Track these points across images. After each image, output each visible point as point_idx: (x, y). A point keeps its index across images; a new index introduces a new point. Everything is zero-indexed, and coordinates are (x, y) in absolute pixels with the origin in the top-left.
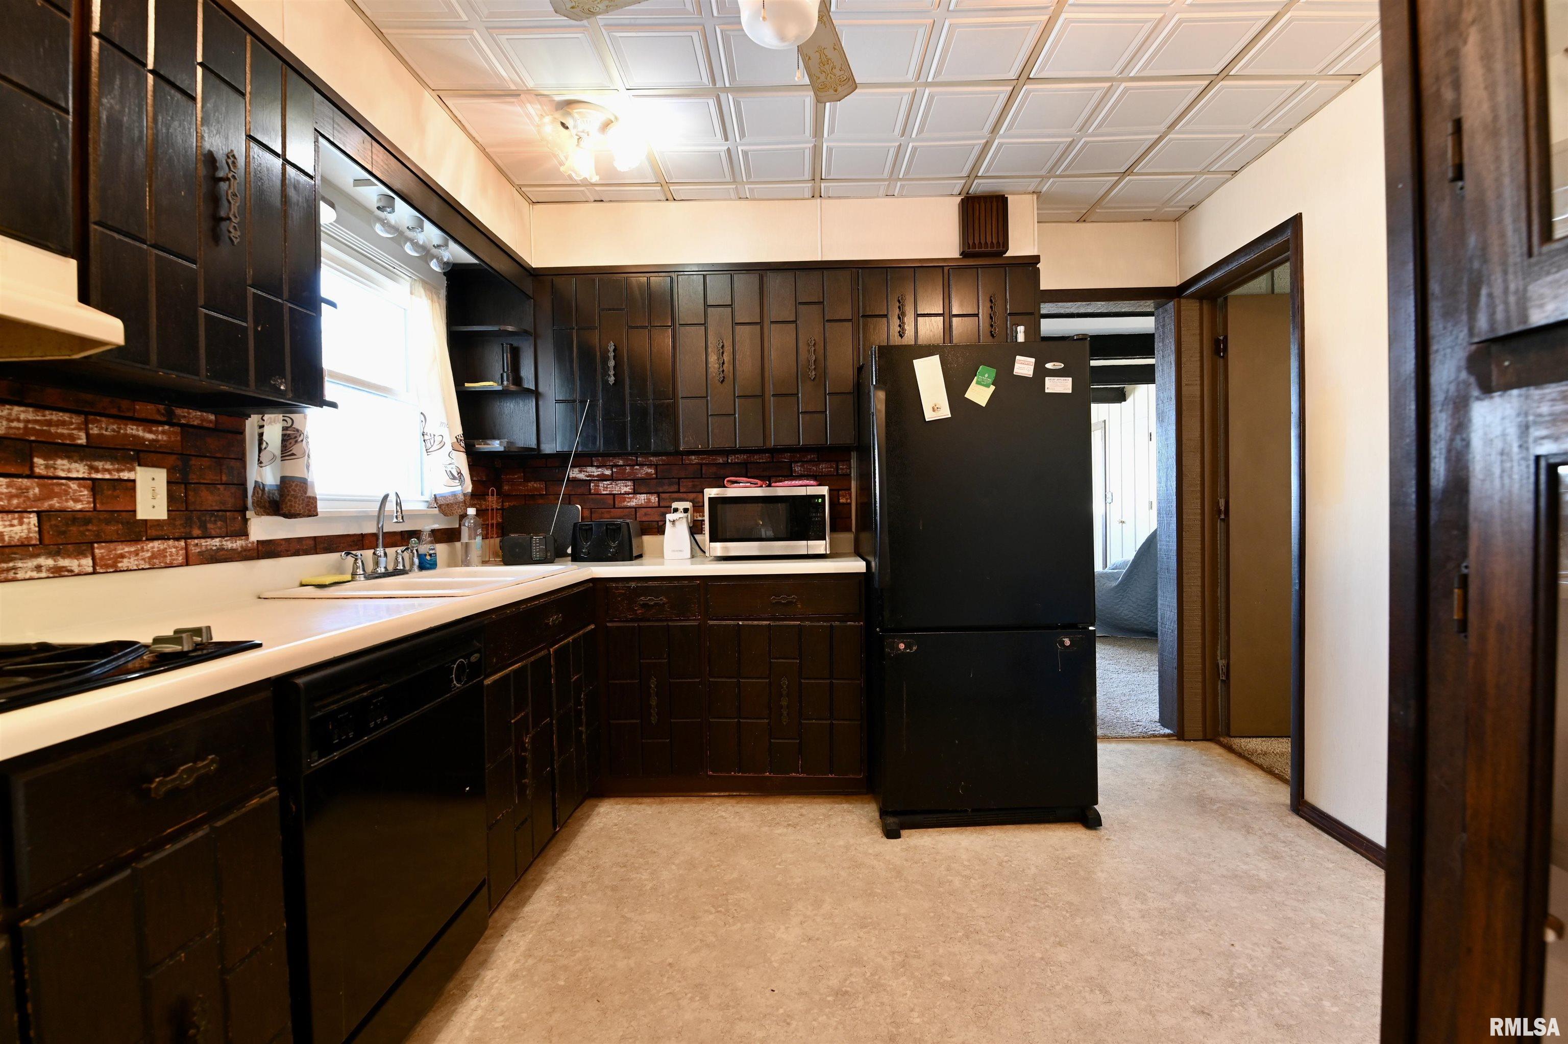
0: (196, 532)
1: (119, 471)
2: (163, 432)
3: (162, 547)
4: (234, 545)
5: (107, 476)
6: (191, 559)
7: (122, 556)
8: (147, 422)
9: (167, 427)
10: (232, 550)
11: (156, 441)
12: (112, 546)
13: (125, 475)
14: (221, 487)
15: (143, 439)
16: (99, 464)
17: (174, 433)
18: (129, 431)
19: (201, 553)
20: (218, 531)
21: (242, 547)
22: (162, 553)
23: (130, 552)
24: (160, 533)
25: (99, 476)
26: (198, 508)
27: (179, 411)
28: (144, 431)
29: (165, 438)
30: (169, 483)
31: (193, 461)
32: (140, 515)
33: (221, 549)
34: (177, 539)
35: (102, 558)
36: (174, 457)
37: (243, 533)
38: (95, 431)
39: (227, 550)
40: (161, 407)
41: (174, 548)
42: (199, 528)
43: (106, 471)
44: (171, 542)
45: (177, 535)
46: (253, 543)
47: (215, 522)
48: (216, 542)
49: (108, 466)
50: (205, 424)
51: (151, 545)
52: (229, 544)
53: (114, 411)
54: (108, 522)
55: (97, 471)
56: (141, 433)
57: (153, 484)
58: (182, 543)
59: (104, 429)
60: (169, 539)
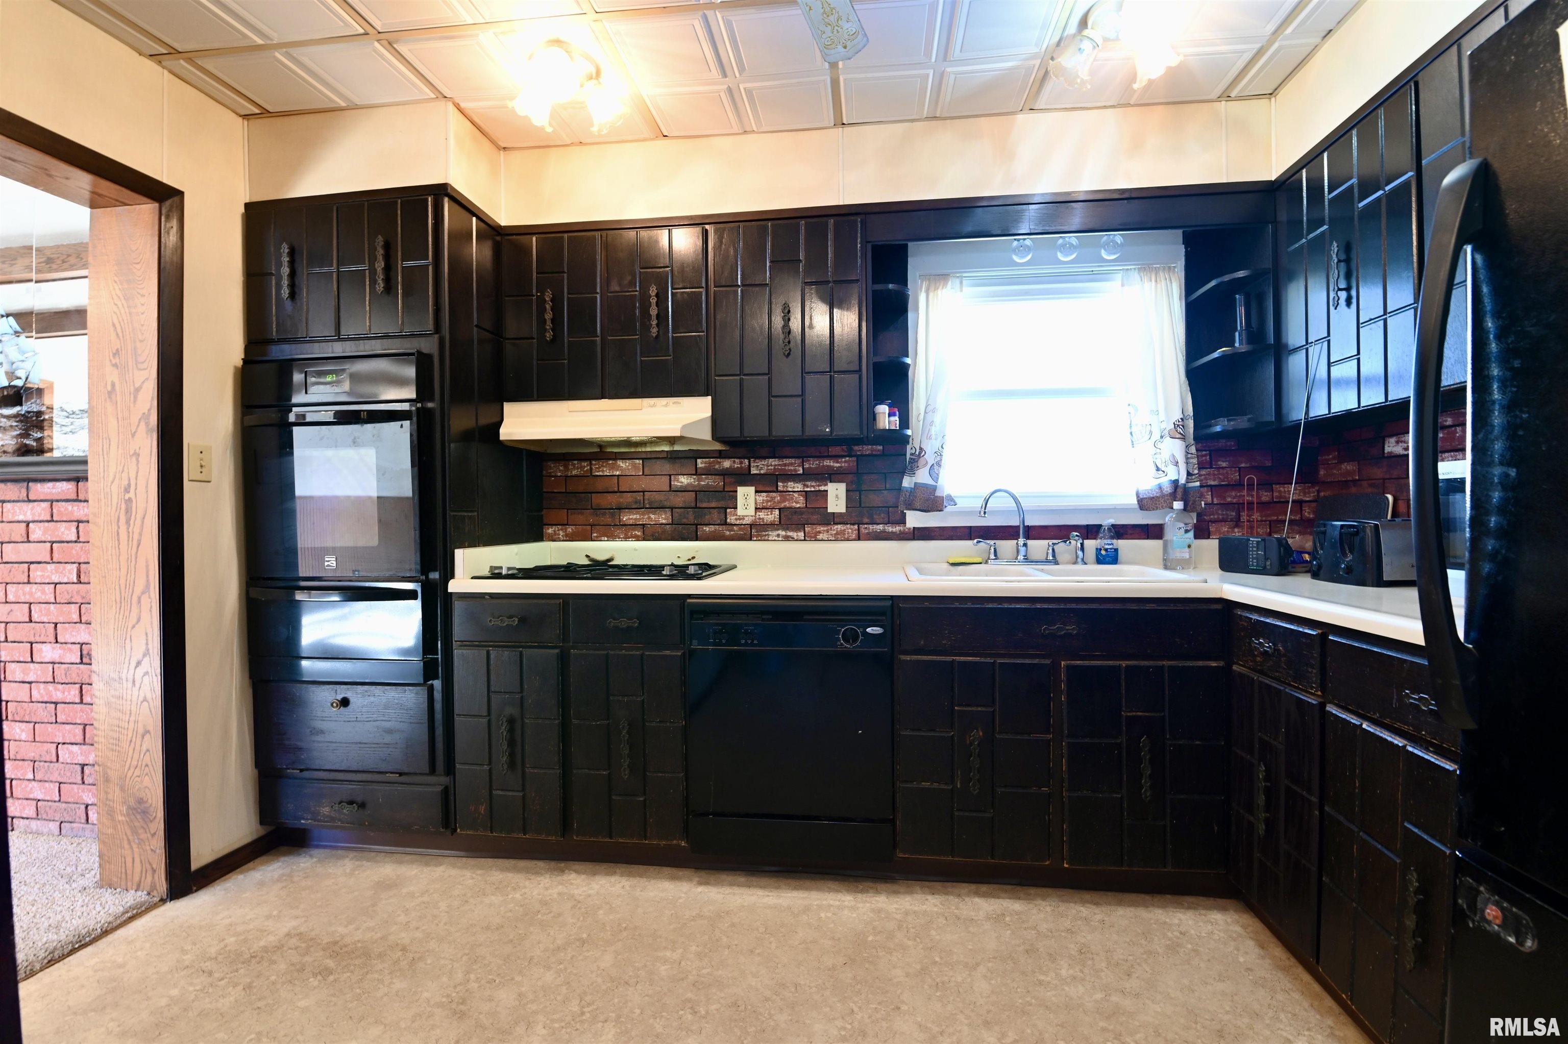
0: (866, 520)
1: (819, 486)
2: (845, 462)
3: (843, 528)
4: (894, 530)
5: (813, 489)
6: (861, 538)
7: (820, 532)
8: (835, 457)
9: (847, 458)
10: (892, 532)
11: (841, 467)
12: (814, 526)
13: (822, 488)
14: (885, 492)
15: (833, 467)
16: (809, 483)
17: (853, 461)
18: (825, 464)
19: (868, 534)
20: (882, 520)
21: (900, 531)
22: (842, 532)
23: (824, 531)
24: (842, 520)
25: (809, 489)
26: (867, 505)
27: (856, 448)
28: (834, 462)
29: (846, 465)
30: (847, 491)
31: (865, 477)
32: (829, 510)
33: (884, 532)
34: (853, 524)
35: (809, 532)
36: (851, 476)
37: (903, 521)
38: (806, 466)
39: (888, 532)
40: (844, 447)
41: (851, 530)
42: (868, 518)
43: (812, 486)
44: (848, 526)
45: (852, 522)
46: (910, 529)
47: (880, 514)
48: (881, 527)
49: (813, 484)
50: (874, 453)
51: (836, 527)
52: (890, 529)
53: (818, 454)
54: (812, 514)
55: (808, 487)
56: (832, 464)
57: (837, 492)
58: (856, 527)
59: (812, 464)
60: (847, 524)
